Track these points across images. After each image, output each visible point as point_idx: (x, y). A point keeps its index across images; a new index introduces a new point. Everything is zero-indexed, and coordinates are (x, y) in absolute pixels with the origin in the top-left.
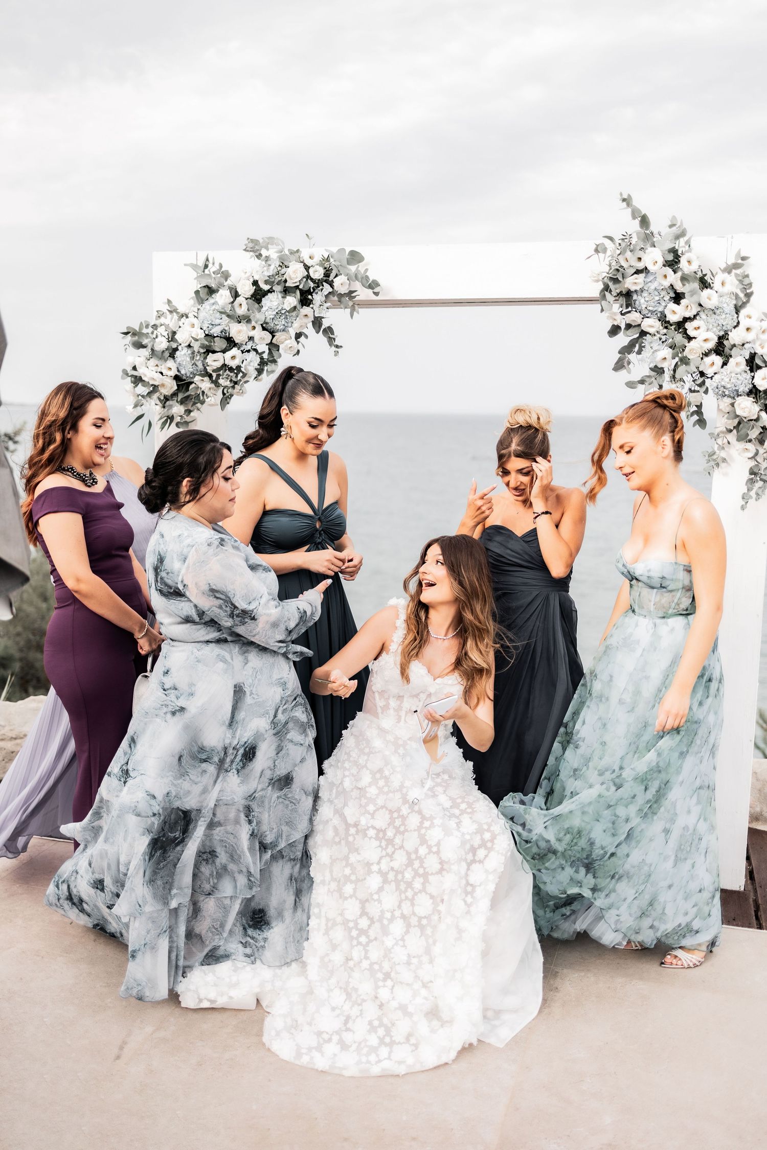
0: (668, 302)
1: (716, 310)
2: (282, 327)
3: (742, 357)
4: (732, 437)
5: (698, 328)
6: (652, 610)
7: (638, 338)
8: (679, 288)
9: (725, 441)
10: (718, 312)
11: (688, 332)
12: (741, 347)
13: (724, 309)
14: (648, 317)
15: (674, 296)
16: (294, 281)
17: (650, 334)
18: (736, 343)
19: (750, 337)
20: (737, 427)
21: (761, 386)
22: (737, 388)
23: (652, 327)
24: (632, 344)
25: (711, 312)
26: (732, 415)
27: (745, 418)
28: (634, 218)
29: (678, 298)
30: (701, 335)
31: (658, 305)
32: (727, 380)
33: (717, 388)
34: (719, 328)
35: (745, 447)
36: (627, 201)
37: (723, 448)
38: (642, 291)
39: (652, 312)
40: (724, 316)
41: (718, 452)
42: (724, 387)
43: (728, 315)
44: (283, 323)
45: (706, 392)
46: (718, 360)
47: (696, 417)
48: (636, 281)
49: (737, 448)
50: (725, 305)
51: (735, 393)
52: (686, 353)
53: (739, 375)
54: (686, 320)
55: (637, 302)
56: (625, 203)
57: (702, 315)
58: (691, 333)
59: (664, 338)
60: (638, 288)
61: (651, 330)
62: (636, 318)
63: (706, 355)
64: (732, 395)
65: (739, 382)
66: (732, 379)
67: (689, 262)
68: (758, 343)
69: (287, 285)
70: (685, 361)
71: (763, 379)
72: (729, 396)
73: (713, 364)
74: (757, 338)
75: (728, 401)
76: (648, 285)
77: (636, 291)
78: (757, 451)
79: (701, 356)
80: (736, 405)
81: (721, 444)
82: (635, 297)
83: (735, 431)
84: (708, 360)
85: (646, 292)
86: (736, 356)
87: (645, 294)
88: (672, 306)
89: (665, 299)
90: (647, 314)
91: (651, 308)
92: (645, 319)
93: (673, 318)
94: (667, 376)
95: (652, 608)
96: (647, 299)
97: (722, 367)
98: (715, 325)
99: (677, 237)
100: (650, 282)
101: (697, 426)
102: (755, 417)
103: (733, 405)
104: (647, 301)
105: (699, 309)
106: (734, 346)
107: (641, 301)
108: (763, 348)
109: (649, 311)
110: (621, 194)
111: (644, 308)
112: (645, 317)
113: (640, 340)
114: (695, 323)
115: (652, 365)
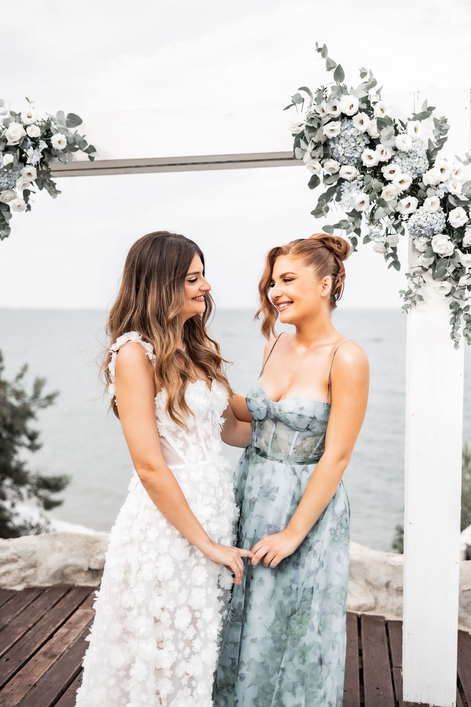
0: (363, 148)
1: (409, 154)
2: (5, 185)
3: (437, 197)
4: (427, 276)
5: (392, 172)
6: (291, 454)
7: (336, 186)
8: (374, 133)
9: (421, 280)
10: (412, 155)
11: (385, 176)
12: (435, 188)
13: (418, 153)
14: (345, 165)
15: (369, 142)
16: (14, 140)
17: (348, 181)
18: (431, 184)
19: (443, 177)
20: (433, 266)
21: (455, 224)
22: (433, 227)
23: (349, 173)
24: (330, 192)
25: (405, 156)
26: (429, 253)
27: (442, 255)
28: (329, 69)
29: (373, 144)
30: (396, 178)
31: (355, 151)
32: (424, 219)
33: (414, 228)
34: (413, 171)
35: (442, 285)
36: (322, 51)
37: (420, 287)
38: (339, 139)
39: (349, 159)
40: (417, 159)
41: (414, 290)
42: (421, 226)
43: (421, 159)
44: (6, 181)
45: (403, 233)
46: (414, 201)
47: (391, 259)
48: (333, 128)
49: (434, 286)
50: (418, 149)
51: (431, 232)
52: (383, 195)
53: (434, 215)
54: (382, 164)
55: (335, 150)
56: (320, 53)
57: (398, 159)
58: (387, 176)
59: (361, 183)
60: (335, 135)
61: (348, 177)
62: (334, 166)
63: (401, 197)
64: (427, 234)
65: (435, 221)
66: (428, 218)
67: (382, 110)
68: (451, 183)
69: (8, 144)
70: (382, 203)
71: (457, 218)
72: (425, 236)
73: (409, 204)
74: (451, 178)
75: (424, 240)
76: (344, 133)
77: (333, 139)
78: (453, 288)
79: (397, 198)
80: (433, 244)
81: (417, 283)
82: (332, 145)
83: (430, 271)
84: (404, 201)
85: (343, 139)
86: (432, 196)
87: (342, 141)
88: (368, 151)
89: (361, 145)
90: (345, 161)
91: (348, 155)
92: (343, 167)
93: (369, 163)
94: (365, 220)
95: (291, 452)
96: (344, 146)
97: (418, 208)
98: (410, 168)
99: (369, 88)
100: (347, 129)
101: (393, 267)
102: (450, 254)
103: (429, 244)
104: (344, 148)
105: (394, 153)
106: (429, 186)
107: (339, 149)
108: (455, 188)
109: (346, 157)
110: (317, 44)
111: (341, 155)
112: (342, 164)
113: (338, 187)
114: (391, 167)
115: (350, 211)
